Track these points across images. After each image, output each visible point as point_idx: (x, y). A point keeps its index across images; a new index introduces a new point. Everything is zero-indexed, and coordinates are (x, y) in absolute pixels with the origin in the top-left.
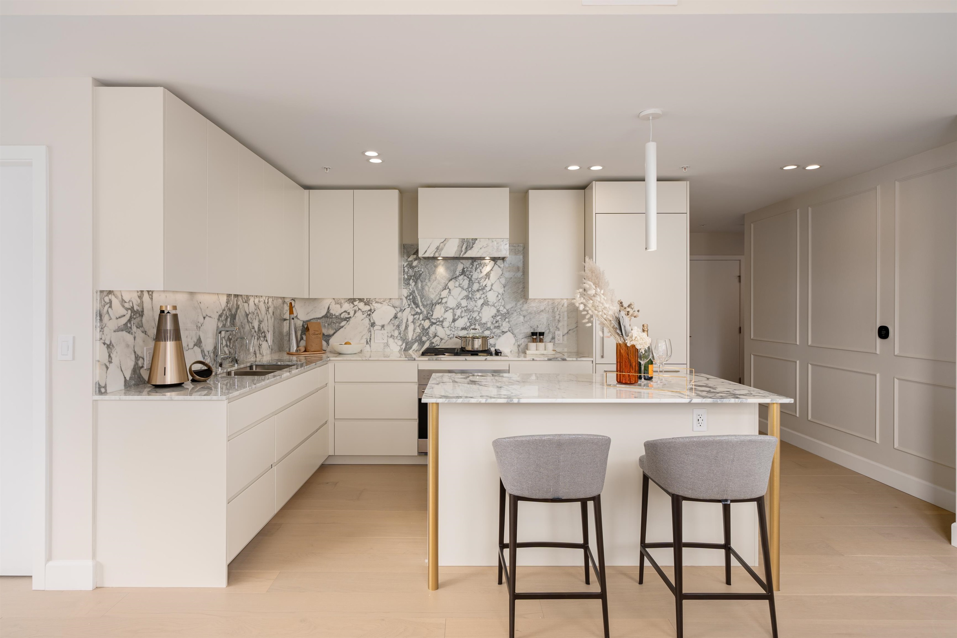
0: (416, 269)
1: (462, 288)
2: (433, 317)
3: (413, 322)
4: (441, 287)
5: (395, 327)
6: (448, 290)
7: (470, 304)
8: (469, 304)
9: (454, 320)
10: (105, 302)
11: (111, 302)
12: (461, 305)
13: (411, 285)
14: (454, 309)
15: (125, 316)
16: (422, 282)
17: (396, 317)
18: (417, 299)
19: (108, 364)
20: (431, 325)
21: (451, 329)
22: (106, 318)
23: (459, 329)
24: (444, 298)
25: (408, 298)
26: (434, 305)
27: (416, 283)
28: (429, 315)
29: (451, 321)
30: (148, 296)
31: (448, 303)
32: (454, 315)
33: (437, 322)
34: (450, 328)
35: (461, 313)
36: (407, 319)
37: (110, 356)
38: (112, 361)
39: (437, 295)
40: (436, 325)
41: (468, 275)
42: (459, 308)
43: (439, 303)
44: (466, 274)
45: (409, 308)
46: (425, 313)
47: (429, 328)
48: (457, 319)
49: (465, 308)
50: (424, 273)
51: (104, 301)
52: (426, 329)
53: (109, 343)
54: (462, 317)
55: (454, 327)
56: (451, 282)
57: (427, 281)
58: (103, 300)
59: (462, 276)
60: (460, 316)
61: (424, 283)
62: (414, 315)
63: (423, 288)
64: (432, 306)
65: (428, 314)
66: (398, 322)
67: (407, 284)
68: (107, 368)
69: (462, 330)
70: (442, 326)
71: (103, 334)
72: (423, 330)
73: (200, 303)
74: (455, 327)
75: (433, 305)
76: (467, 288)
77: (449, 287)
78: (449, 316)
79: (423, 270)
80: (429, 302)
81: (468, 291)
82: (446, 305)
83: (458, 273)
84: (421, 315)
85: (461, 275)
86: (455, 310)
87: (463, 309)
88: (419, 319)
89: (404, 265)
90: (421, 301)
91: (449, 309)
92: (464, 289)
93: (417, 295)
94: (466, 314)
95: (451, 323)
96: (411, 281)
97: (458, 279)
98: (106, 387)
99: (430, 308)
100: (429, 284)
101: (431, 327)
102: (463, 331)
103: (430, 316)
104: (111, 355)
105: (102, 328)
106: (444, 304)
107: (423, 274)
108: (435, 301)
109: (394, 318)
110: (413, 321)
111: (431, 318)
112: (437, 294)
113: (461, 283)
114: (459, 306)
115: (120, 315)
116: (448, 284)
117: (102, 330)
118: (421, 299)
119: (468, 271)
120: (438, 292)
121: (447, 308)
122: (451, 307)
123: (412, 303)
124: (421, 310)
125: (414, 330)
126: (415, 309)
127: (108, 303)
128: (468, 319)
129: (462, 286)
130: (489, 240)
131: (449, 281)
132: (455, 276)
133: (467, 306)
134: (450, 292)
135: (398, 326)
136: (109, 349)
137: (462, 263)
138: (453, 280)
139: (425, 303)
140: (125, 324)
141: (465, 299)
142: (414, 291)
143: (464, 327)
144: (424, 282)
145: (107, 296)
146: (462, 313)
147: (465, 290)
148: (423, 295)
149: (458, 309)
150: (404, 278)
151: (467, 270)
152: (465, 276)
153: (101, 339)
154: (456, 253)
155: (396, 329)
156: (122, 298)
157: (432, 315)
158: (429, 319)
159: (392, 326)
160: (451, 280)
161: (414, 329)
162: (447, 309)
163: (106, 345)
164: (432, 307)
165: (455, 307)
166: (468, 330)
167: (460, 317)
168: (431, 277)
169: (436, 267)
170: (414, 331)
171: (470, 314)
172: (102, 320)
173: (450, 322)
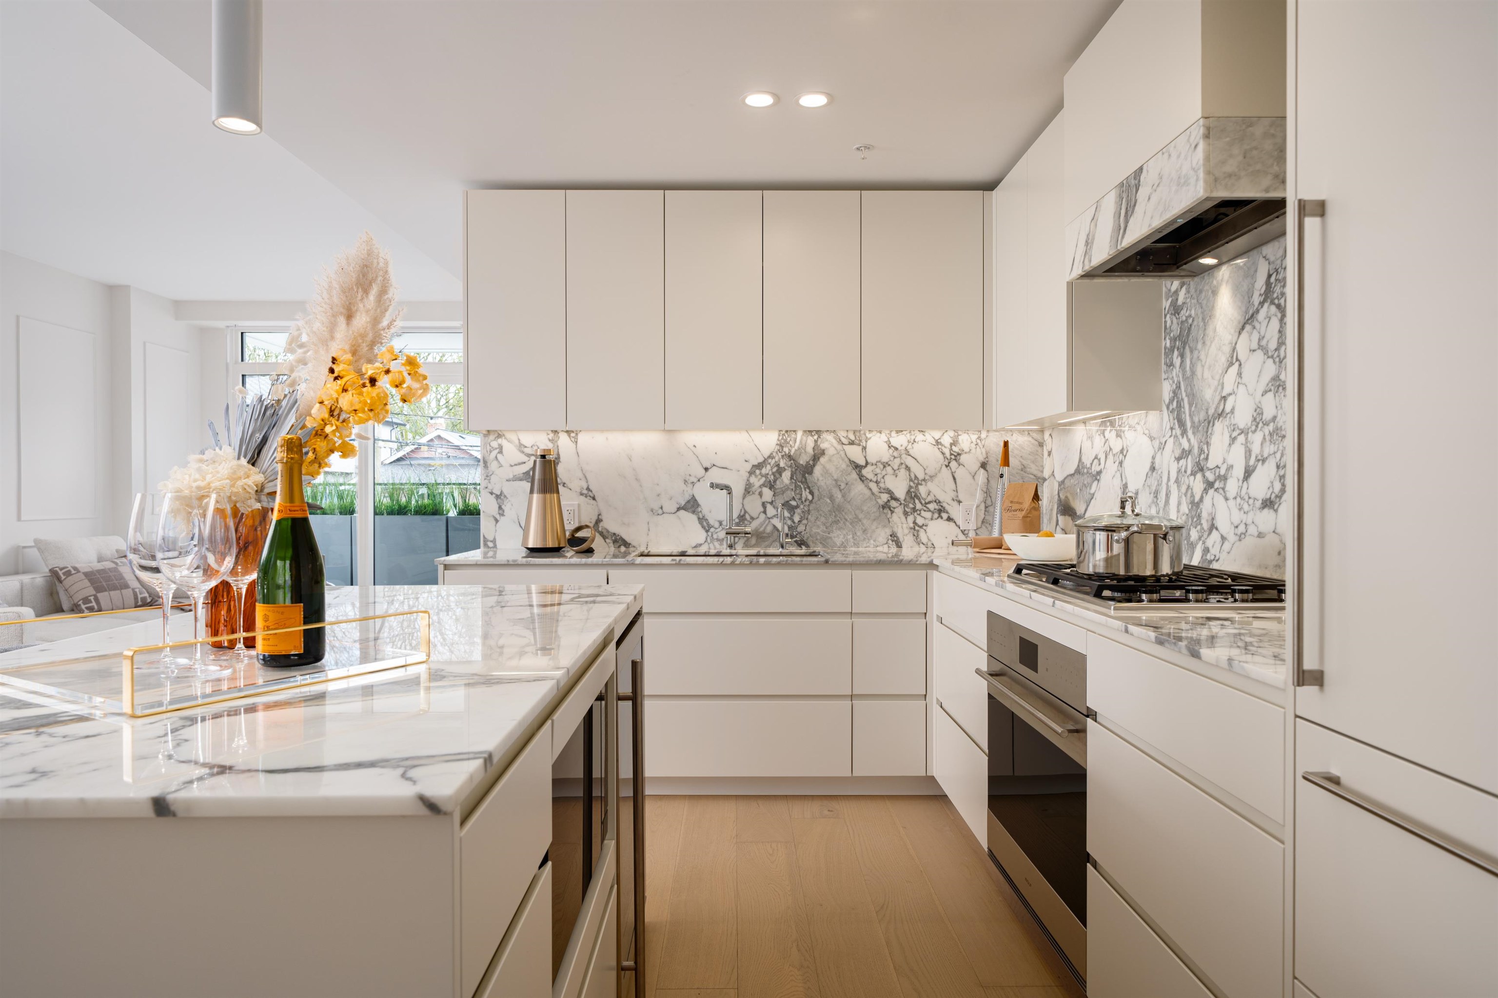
0: (1184, 314)
1: (1266, 353)
2: (1211, 464)
3: (1177, 481)
4: (1223, 360)
5: (1152, 494)
6: (1237, 364)
7: (1281, 407)
8: (1279, 408)
9: (1248, 473)
10: (492, 448)
11: (502, 447)
12: (1262, 414)
13: (1176, 368)
14: (1248, 433)
15: (525, 463)
16: (1192, 351)
17: (1153, 469)
18: (1184, 408)
19: (498, 517)
20: (1206, 491)
21: (1242, 502)
22: (493, 466)
23: (1258, 504)
24: (1230, 394)
25: (1171, 408)
26: (1211, 424)
27: (1182, 356)
28: (1202, 456)
29: (1243, 476)
30: (569, 438)
31: (1236, 412)
32: (1248, 452)
33: (1215, 481)
34: (1238, 499)
35: (1262, 444)
36: (1169, 471)
37: (500, 508)
38: (505, 514)
39: (1215, 391)
40: (1213, 490)
41: (1277, 298)
42: (1257, 426)
43: (1220, 415)
44: (1275, 295)
45: (1172, 438)
46: (1196, 451)
47: (1202, 499)
48: (1255, 468)
49: (1271, 427)
50: (1195, 323)
51: (490, 446)
52: (1197, 503)
53: (499, 493)
54: (1264, 461)
55: (1246, 498)
56: (1244, 334)
57: (1200, 346)
58: (488, 445)
59: (1266, 305)
60: (1260, 457)
61: (1196, 353)
62: (1178, 459)
63: (1193, 373)
64: (1208, 428)
65: (1200, 455)
66: (1156, 483)
67: (1170, 366)
68: (497, 521)
69: (1263, 508)
70: (1224, 492)
71: (490, 482)
72: (1192, 507)
73: (695, 446)
74: (1250, 498)
75: (1209, 422)
76: (1276, 350)
77: (1239, 358)
78: (1237, 458)
79: (1193, 312)
80: (1202, 415)
81: (1277, 360)
82: (1233, 422)
83: (1256, 299)
84: (1190, 456)
85: (1262, 304)
86: (1250, 434)
87: (1266, 430)
88: (1185, 472)
89: (1165, 309)
90: (1190, 415)
91: (1238, 432)
92: (1270, 354)
93: (1184, 394)
94: (1273, 448)
95: (1241, 482)
96: (1176, 353)
97: (1257, 320)
98: (495, 542)
99: (1205, 434)
100: (1203, 357)
101: (1204, 495)
102: (1266, 510)
103: (1204, 459)
104: (503, 507)
105: (487, 476)
106: (1229, 415)
107: (1193, 327)
108: (1213, 411)
109: (1150, 469)
110: (1177, 478)
111: (1205, 468)
112: (1216, 383)
113: (1262, 334)
114: (1258, 420)
115: (516, 463)
116: (1236, 344)
117: (488, 478)
118: (1190, 405)
119: (1279, 280)
120: (1217, 377)
121: (1234, 430)
122: (1242, 426)
123: (1176, 421)
124: (1189, 440)
125: (1178, 507)
126: (1180, 437)
127: (496, 449)
128: (1278, 467)
129: (1264, 343)
131: (1240, 333)
132: (1251, 312)
133: (1274, 419)
134: (1240, 374)
135: (1156, 494)
136: (499, 500)
137: (1264, 257)
138: (1248, 327)
139: (1196, 419)
140: (526, 473)
141: (1270, 390)
142: (1179, 383)
143: (1268, 496)
144: (1196, 349)
145: (494, 440)
146: (1264, 445)
147: (1272, 357)
148: (1193, 395)
149: (1255, 431)
150: (1165, 348)
151: (1276, 280)
152: (1272, 303)
153: (487, 488)
155: (1153, 502)
156: (520, 443)
157: (1207, 459)
158: (1202, 470)
159: (1147, 489)
160: (1243, 328)
161: (1179, 504)
162: (1235, 434)
163: (494, 495)
164: (1207, 432)
165: (1249, 424)
166: (1276, 507)
167: (1259, 460)
168: (1207, 332)
169: (1215, 293)
170: (1178, 511)
171: (1281, 448)
172: (487, 467)
173: (1239, 480)
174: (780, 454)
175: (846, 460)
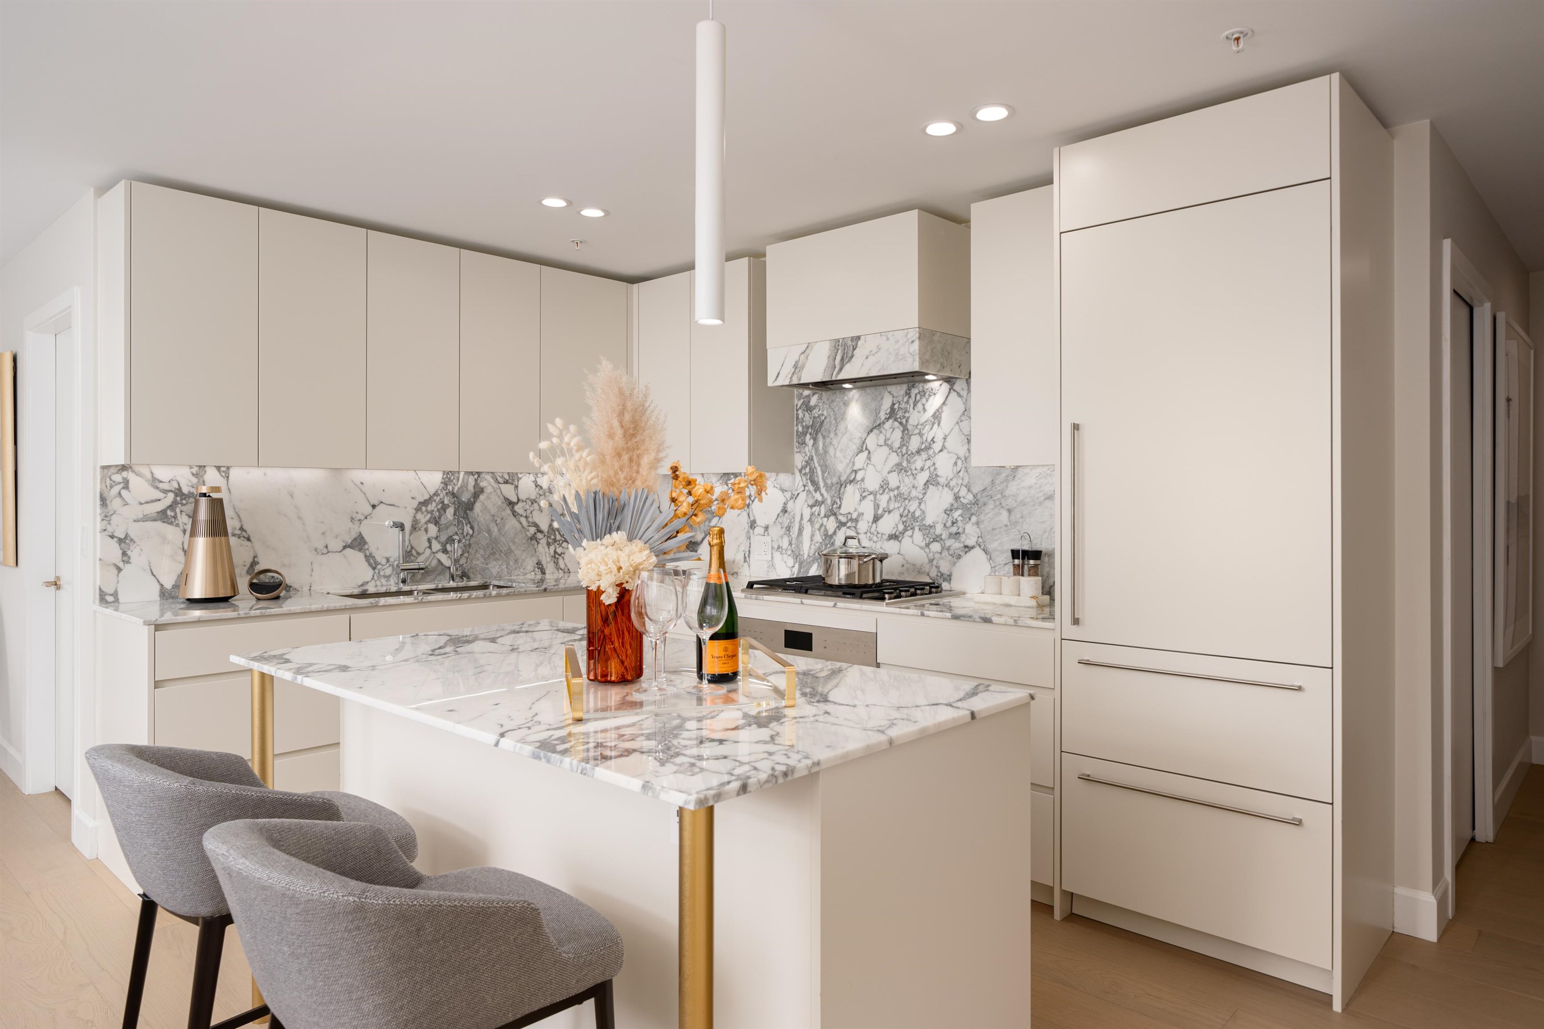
0: (816, 412)
1: (891, 448)
2: (843, 511)
3: (810, 520)
4: (854, 448)
5: (784, 529)
6: (867, 452)
7: (904, 482)
8: (902, 482)
9: (876, 519)
10: (114, 482)
11: (128, 481)
12: (888, 484)
13: (808, 446)
14: (876, 494)
15: (159, 500)
16: (824, 437)
17: (785, 511)
18: (816, 473)
19: (121, 565)
20: (839, 528)
21: (872, 536)
22: (115, 504)
23: (886, 537)
24: (860, 470)
25: (803, 472)
26: (843, 486)
27: (815, 439)
28: (835, 506)
29: (872, 520)
30: (218, 473)
31: (866, 481)
32: (877, 506)
33: (847, 522)
34: (869, 534)
35: (888, 502)
36: (802, 514)
37: (124, 554)
38: (131, 561)
39: (848, 465)
40: (845, 527)
41: (900, 418)
42: (884, 491)
43: (851, 482)
44: (898, 416)
45: (805, 492)
46: (829, 502)
47: (835, 533)
48: (882, 516)
49: (896, 492)
50: (828, 420)
51: (111, 480)
52: (831, 535)
53: (122, 536)
54: (890, 512)
55: (876, 533)
56: (872, 435)
57: (832, 435)
58: (108, 479)
59: (891, 421)
60: (886, 509)
61: (828, 440)
62: (812, 507)
63: (826, 452)
64: (840, 488)
65: (833, 505)
66: (788, 521)
67: (802, 444)
68: (119, 569)
69: (890, 539)
70: (856, 529)
71: (109, 524)
72: (825, 538)
73: (362, 483)
74: (878, 533)
75: (842, 485)
76: (899, 448)
77: (868, 448)
78: (867, 509)
79: (825, 413)
80: (835, 480)
81: (900, 454)
82: (863, 486)
83: (883, 416)
84: (823, 506)
85: (887, 419)
86: (878, 495)
87: (892, 494)
88: (819, 515)
89: (797, 405)
90: (823, 478)
91: (867, 493)
92: (894, 450)
93: (817, 465)
94: (897, 505)
95: (870, 524)
96: (808, 436)
97: (883, 428)
98: (117, 595)
99: (838, 492)
100: (835, 442)
101: (837, 530)
102: (892, 541)
103: (837, 507)
104: (129, 553)
105: (106, 516)
106: (859, 482)
107: (825, 422)
108: (845, 478)
109: (782, 511)
110: (810, 518)
111: (838, 513)
112: (847, 461)
113: (888, 436)
114: (885, 487)
115: (148, 500)
116: (865, 439)
117: (108, 519)
118: (823, 473)
119: (901, 409)
120: (849, 458)
121: (864, 492)
122: (871, 489)
123: (809, 481)
124: (822, 495)
125: (811, 538)
126: (814, 492)
127: (120, 483)
128: (901, 516)
129: (889, 442)
130: (881, 335)
131: (868, 434)
132: (878, 423)
133: (898, 488)
134: (869, 458)
135: (788, 529)
136: (123, 545)
137: (889, 392)
138: (875, 431)
139: (829, 482)
140: (161, 511)
141: (895, 471)
142: (812, 457)
143: (894, 533)
144: (828, 437)
145: (117, 473)
146: (890, 503)
147: (896, 452)
148: (826, 466)
149: (883, 493)
150: (797, 431)
151: (899, 408)
152: (896, 420)
153: (105, 530)
154: (824, 372)
155: (785, 534)
156: (153, 476)
157: (840, 507)
158: (835, 514)
159: (779, 526)
160: (871, 431)
161: (812, 536)
162: (864, 494)
163: (116, 539)
164: (839, 491)
165: (877, 489)
166: (900, 539)
167: (886, 511)
168: (839, 428)
169: (846, 404)
170: (812, 540)
171: (903, 505)
172: (106, 506)
173: (869, 522)
174: (444, 492)
175: (502, 497)
